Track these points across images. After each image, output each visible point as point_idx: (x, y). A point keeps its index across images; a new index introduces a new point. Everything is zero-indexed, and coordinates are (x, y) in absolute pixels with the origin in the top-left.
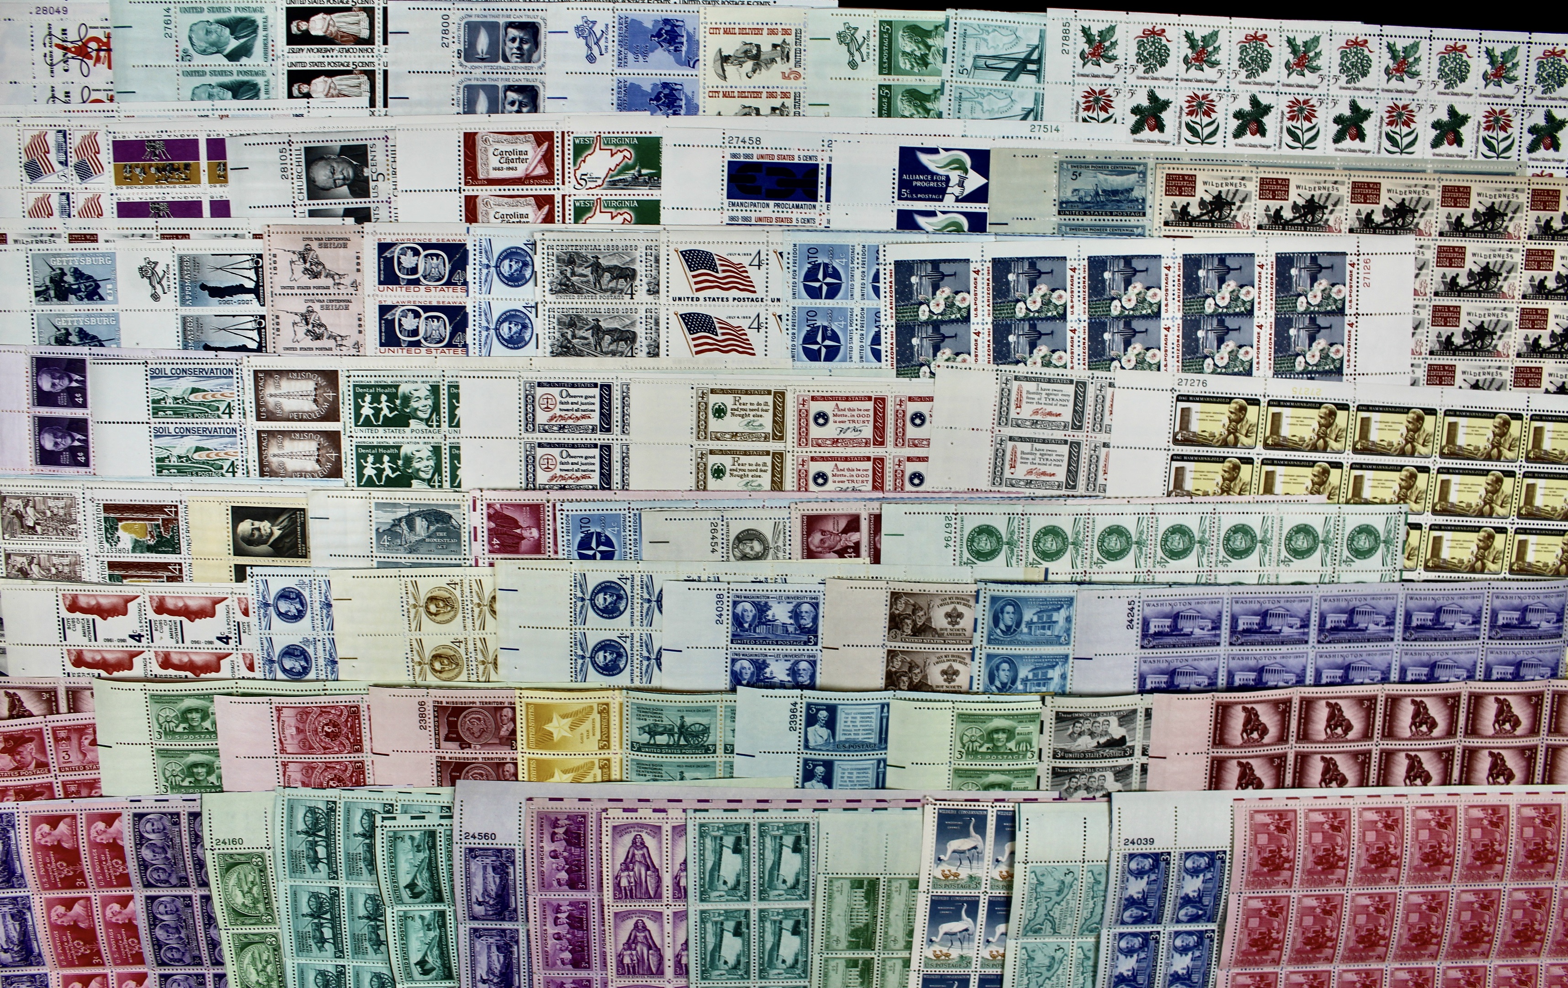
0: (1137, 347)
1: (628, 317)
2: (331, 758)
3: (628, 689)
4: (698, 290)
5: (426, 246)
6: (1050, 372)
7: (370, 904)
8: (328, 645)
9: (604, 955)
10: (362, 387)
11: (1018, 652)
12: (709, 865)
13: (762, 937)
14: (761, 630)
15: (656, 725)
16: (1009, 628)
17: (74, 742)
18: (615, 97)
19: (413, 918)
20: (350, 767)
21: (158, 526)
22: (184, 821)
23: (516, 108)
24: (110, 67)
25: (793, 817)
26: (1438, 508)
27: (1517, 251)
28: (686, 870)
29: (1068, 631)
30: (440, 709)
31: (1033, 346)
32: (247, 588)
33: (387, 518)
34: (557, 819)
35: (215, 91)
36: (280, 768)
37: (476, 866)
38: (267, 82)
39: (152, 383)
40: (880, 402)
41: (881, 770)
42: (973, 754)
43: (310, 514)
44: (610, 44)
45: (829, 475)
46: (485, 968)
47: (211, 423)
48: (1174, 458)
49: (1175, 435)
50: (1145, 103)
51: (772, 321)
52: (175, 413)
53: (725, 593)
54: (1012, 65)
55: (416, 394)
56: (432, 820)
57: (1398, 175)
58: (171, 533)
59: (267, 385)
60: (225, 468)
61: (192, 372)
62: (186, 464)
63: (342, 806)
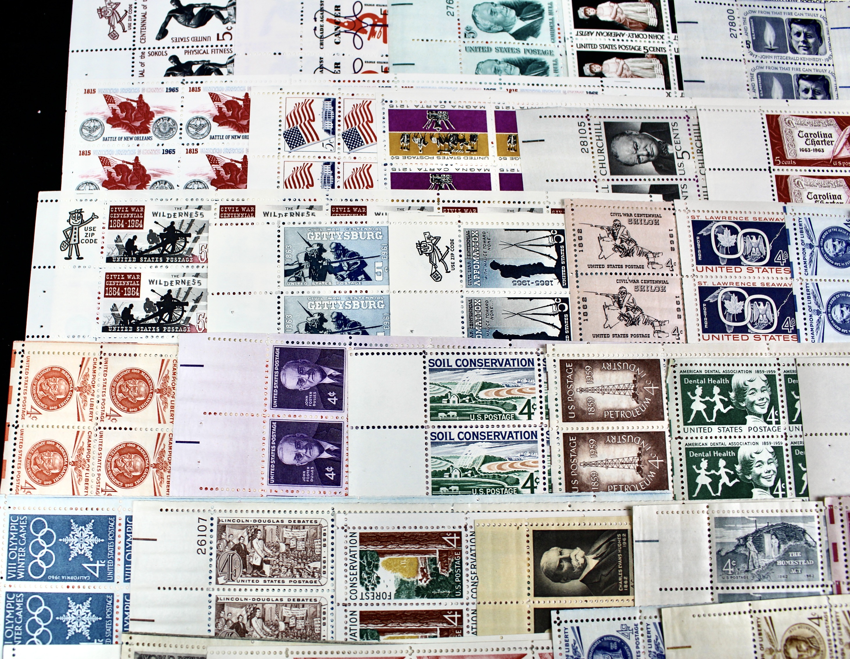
5: (743, 225)
10: (690, 378)
21: (434, 561)
23: (810, 95)
24: (385, 41)
32: (552, 639)
33: (732, 536)
35: (502, 66)
38: (555, 61)
39: (431, 377)
43: (634, 536)
47: (505, 425)
52: (460, 414)
55: (751, 385)
58: (451, 570)
59: (576, 378)
60: (522, 483)
61: (483, 364)
62: (472, 479)
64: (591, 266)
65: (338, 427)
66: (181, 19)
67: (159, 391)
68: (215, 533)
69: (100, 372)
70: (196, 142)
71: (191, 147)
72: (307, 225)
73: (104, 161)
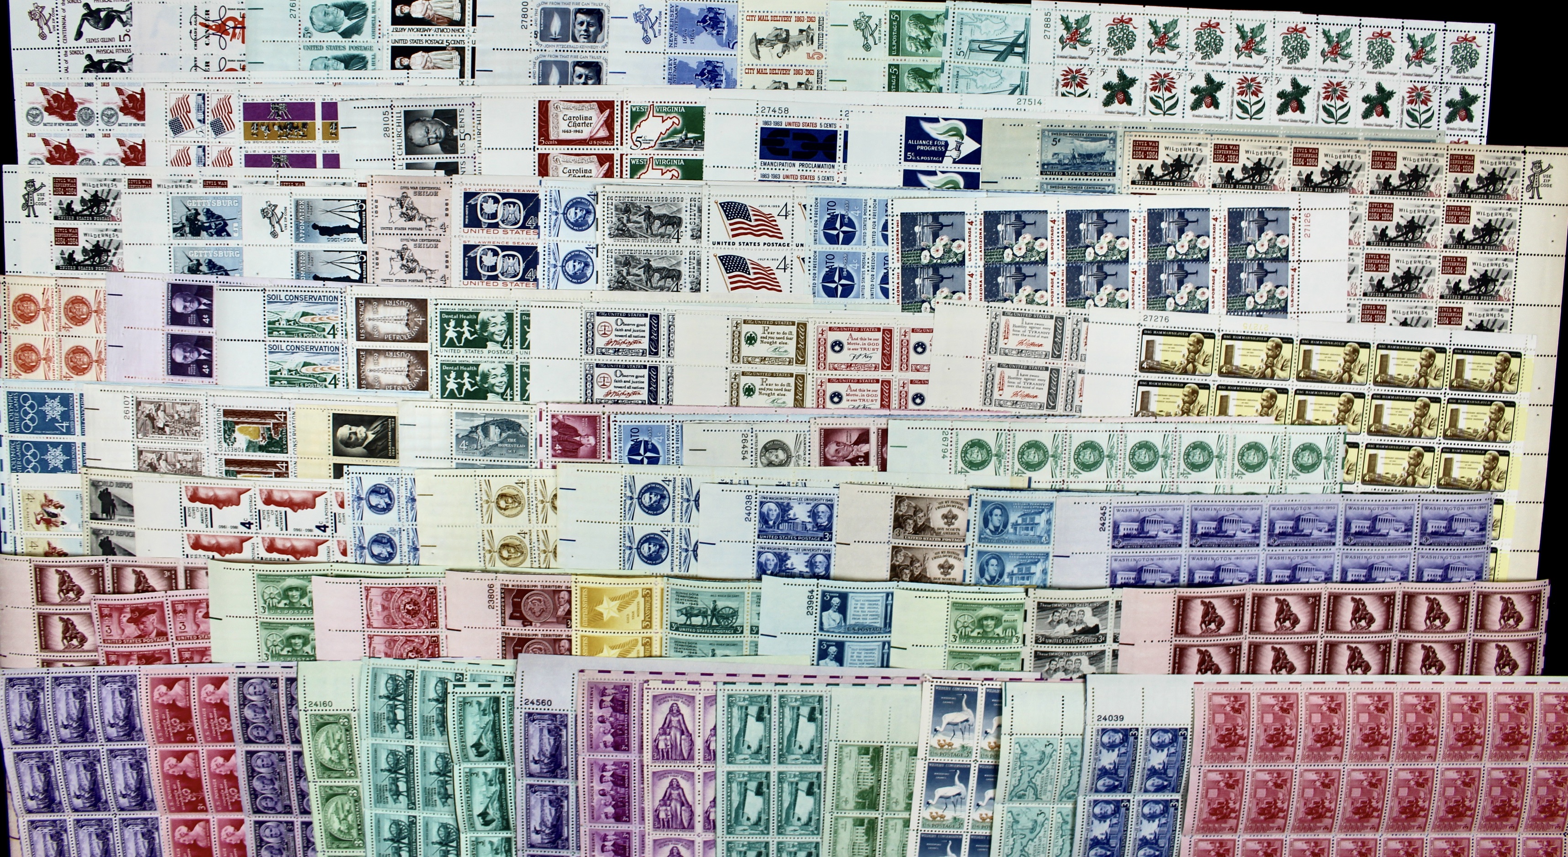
0: (1108, 288)
1: (675, 258)
2: (410, 632)
3: (668, 576)
4: (734, 236)
5: (504, 196)
6: (1034, 309)
7: (440, 762)
8: (411, 535)
9: (642, 810)
10: (448, 313)
11: (1004, 550)
12: (735, 731)
13: (780, 796)
14: (784, 527)
15: (692, 608)
16: (997, 528)
17: (190, 615)
18: (666, 72)
19: (477, 774)
20: (427, 641)
21: (269, 429)
22: (282, 685)
23: (582, 80)
24: (243, 42)
25: (808, 691)
26: (1373, 429)
27: (1439, 207)
28: (715, 735)
29: (1048, 532)
30: (506, 591)
31: (1018, 286)
32: (343, 483)
33: (465, 426)
34: (605, 689)
35: (331, 62)
36: (367, 640)
37: (534, 728)
38: (374, 56)
39: (269, 307)
40: (888, 332)
41: (886, 651)
42: (966, 638)
43: (400, 421)
44: (663, 28)
45: (844, 394)
46: (539, 820)
47: (318, 342)
48: (1141, 383)
49: (1141, 364)
50: (1115, 80)
51: (797, 262)
52: (287, 333)
53: (753, 495)
54: (1002, 48)
55: (493, 320)
56: (497, 688)
57: (1334, 141)
58: (280, 435)
59: (367, 311)
60: (329, 380)
61: (304, 299)
62: (295, 376)
63: (419, 674)
64: (383, 228)
66: (92, 22)
67: (96, 312)
68: (135, 406)
69: (56, 298)
70: (108, 128)
71: (105, 132)
72: (187, 195)
73: (46, 142)
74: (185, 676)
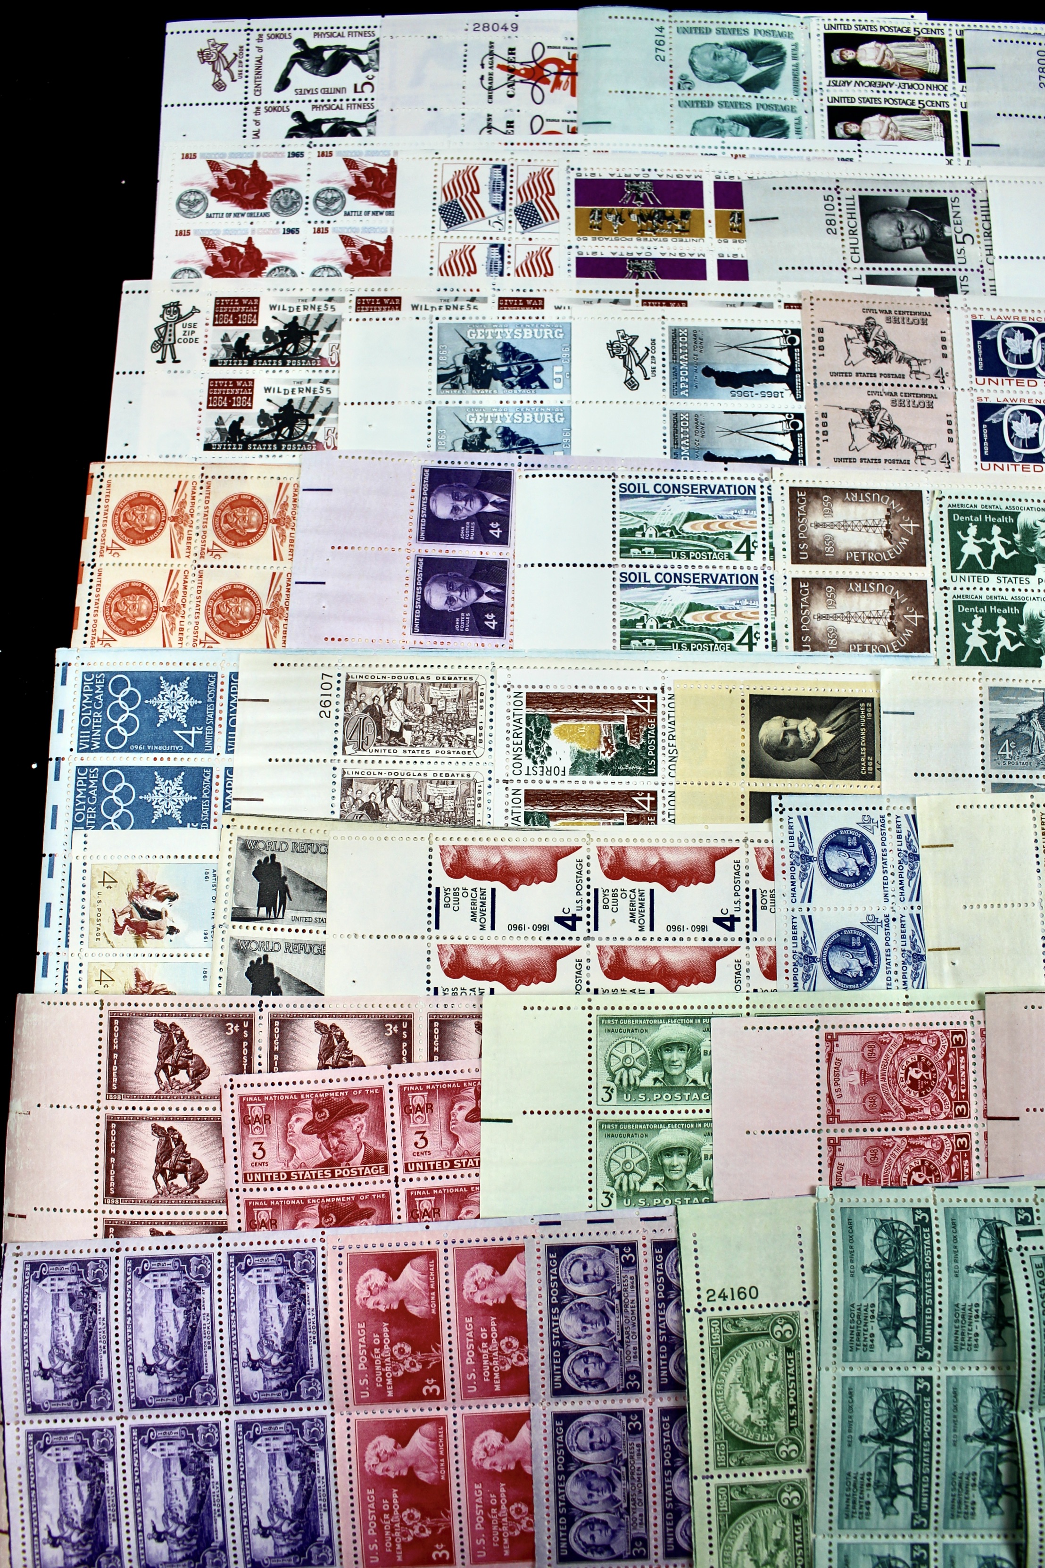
2: (914, 1128)
5: (1041, 327)
7: (988, 1407)
8: (909, 927)
10: (962, 513)
17: (439, 1114)
20: (947, 1148)
21: (621, 729)
22: (645, 1258)
32: (772, 831)
33: (1012, 712)
35: (726, 125)
36: (825, 1151)
38: (799, 119)
39: (621, 505)
43: (881, 707)
47: (718, 566)
55: (1042, 526)
58: (643, 741)
59: (810, 510)
60: (737, 638)
61: (691, 490)
62: (672, 631)
63: (941, 1215)
64: (833, 374)
65: (502, 565)
66: (307, 66)
67: (276, 521)
68: (342, 693)
69: (200, 499)
70: (326, 219)
71: (319, 225)
72: (467, 321)
73: (208, 243)
74: (426, 1247)
